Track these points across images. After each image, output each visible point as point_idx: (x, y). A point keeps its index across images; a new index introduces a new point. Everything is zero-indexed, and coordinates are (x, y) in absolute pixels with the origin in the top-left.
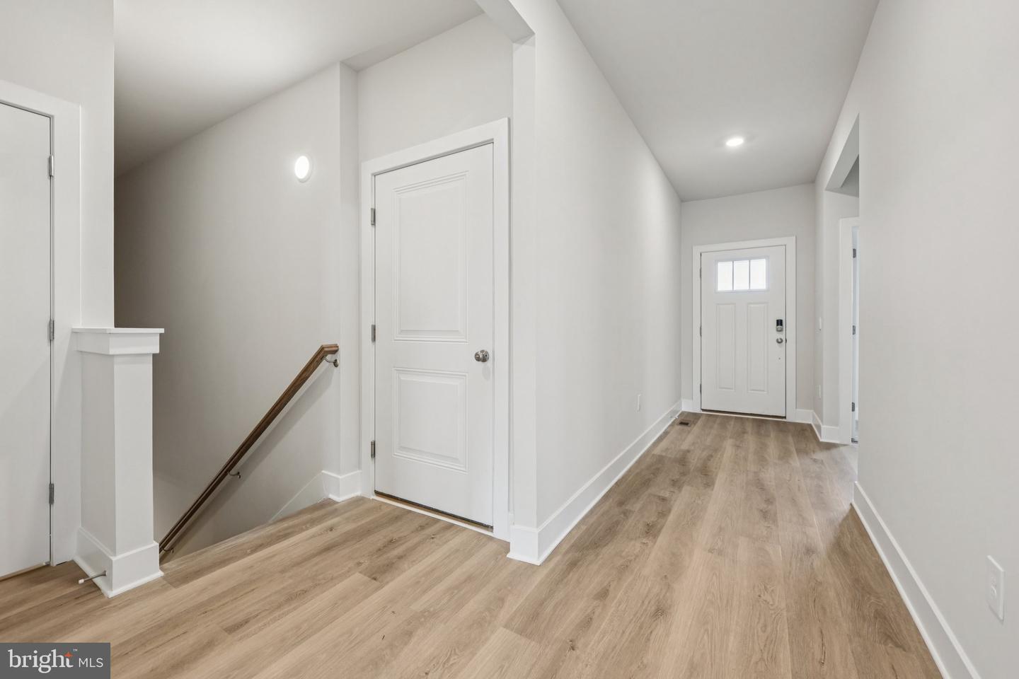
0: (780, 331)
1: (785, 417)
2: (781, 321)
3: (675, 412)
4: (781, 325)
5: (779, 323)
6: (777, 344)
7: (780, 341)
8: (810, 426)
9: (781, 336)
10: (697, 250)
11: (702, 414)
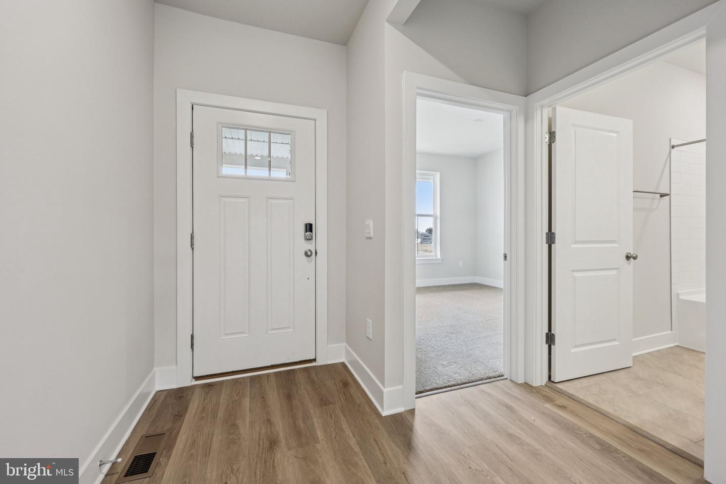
0: (310, 239)
1: (315, 360)
2: (311, 225)
3: (143, 396)
4: (311, 231)
5: (309, 228)
6: (305, 258)
7: (309, 253)
8: (343, 364)
9: (310, 246)
10: (185, 98)
11: (194, 387)
